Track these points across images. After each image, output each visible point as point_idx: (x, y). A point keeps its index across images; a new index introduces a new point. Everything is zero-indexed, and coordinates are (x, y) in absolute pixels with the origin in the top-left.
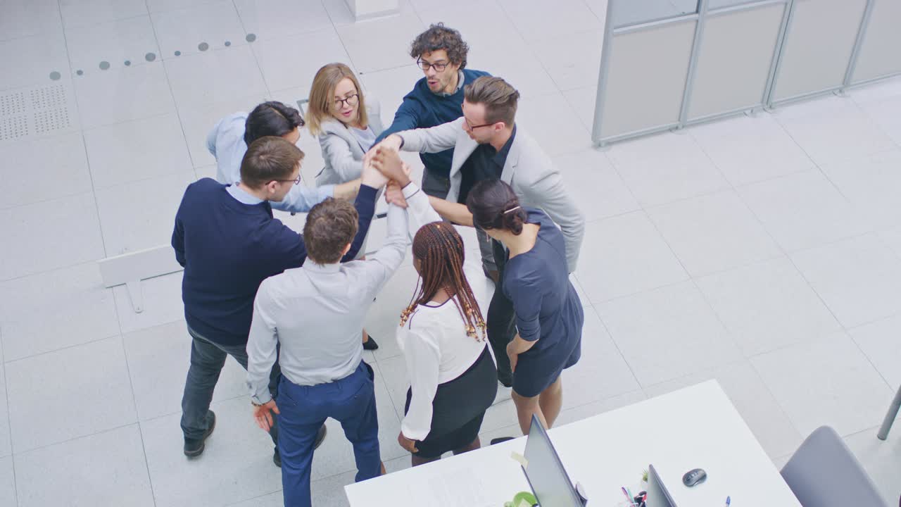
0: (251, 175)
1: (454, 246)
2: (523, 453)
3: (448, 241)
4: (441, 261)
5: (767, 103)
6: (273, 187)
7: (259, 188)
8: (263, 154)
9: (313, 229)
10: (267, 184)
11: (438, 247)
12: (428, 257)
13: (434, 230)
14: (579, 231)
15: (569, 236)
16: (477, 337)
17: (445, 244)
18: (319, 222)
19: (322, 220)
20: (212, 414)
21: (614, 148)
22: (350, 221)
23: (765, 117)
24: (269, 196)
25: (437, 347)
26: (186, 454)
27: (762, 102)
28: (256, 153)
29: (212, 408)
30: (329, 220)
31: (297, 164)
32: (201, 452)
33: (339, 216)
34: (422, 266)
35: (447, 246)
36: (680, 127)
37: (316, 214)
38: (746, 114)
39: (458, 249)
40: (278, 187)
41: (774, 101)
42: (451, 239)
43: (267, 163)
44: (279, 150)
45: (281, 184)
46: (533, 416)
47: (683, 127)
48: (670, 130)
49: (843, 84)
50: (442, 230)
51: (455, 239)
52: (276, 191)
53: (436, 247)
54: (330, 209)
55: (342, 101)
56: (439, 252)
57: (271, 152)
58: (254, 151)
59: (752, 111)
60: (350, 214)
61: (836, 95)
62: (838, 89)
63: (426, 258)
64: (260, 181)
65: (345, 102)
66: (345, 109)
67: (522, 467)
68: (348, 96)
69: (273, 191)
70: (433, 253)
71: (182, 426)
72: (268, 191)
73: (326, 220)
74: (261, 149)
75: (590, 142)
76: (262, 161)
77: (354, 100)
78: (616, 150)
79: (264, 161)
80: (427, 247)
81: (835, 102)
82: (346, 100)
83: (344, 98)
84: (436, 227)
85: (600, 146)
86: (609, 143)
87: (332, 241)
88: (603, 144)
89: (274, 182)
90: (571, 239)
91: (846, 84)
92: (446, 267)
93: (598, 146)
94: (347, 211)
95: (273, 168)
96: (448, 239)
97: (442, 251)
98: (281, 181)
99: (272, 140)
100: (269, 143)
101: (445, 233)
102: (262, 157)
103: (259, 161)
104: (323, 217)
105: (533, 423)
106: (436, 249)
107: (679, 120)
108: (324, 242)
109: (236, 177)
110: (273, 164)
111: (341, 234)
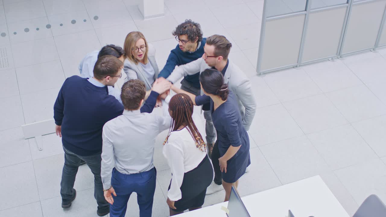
0: (98, 73)
1: (189, 107)
2: (227, 207)
3: (187, 105)
4: (182, 114)
5: (339, 54)
6: (108, 79)
7: (102, 80)
8: (103, 63)
9: (124, 94)
10: (105, 77)
11: (181, 107)
12: (176, 111)
13: (181, 98)
14: (253, 113)
15: (249, 114)
16: (202, 150)
17: (185, 106)
18: (127, 90)
19: (128, 89)
20: (75, 190)
21: (267, 75)
22: (141, 88)
23: (338, 61)
24: (107, 83)
25: (182, 151)
26: (63, 207)
27: (337, 54)
28: (101, 63)
29: (74, 187)
30: (131, 89)
31: (120, 68)
32: (70, 206)
33: (136, 86)
34: (173, 114)
35: (185, 107)
36: (298, 66)
37: (125, 87)
38: (329, 60)
39: (190, 108)
40: (110, 79)
41: (342, 53)
42: (188, 104)
43: (105, 68)
44: (111, 62)
45: (112, 78)
46: (232, 187)
47: (300, 66)
48: (293, 67)
49: (375, 46)
50: (184, 99)
51: (189, 103)
52: (110, 81)
53: (180, 107)
54: (131, 83)
55: (139, 49)
56: (181, 110)
57: (108, 62)
58: (99, 62)
59: (332, 59)
60: (141, 85)
61: (371, 51)
62: (372, 48)
63: (175, 111)
64: (102, 76)
65: (140, 49)
66: (140, 53)
67: (226, 213)
68: (141, 47)
69: (108, 81)
70: (178, 110)
71: (61, 193)
72: (106, 81)
73: (130, 89)
74: (103, 61)
75: (256, 73)
76: (102, 66)
77: (144, 49)
78: (268, 77)
79: (104, 67)
80: (176, 106)
81: (371, 54)
82: (141, 48)
83: (139, 47)
84: (182, 97)
85: (260, 74)
86: (265, 73)
87: (134, 98)
88: (262, 73)
89: (109, 77)
90: (249, 116)
91: (376, 46)
92: (184, 116)
93: (259, 75)
94: (140, 84)
95: (108, 70)
96: (187, 104)
97: (183, 109)
98: (112, 76)
99: (108, 56)
100: (106, 58)
101: (185, 100)
102: (103, 65)
103: (101, 66)
104: (128, 88)
105: (232, 191)
106: (180, 108)
107: (298, 63)
108: (130, 100)
109: (92, 74)
110: (108, 68)
111: (138, 94)
